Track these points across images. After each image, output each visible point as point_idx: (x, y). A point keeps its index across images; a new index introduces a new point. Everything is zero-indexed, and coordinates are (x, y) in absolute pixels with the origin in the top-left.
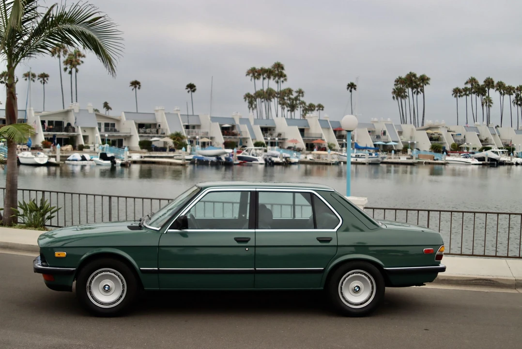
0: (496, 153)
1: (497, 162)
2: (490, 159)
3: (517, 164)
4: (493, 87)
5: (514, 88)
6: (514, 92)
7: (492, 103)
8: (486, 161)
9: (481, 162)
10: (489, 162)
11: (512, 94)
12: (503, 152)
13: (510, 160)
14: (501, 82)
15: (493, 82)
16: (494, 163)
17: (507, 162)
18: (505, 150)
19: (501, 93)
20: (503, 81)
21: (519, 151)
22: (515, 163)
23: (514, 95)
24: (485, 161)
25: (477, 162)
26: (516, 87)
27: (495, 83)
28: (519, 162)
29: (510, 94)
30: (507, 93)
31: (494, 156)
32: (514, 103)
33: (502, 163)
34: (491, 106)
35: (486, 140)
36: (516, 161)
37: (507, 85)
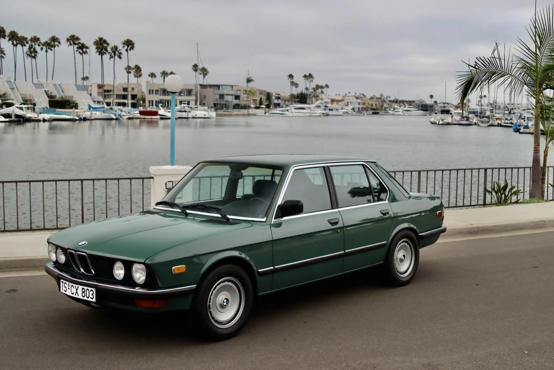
0: (21, 108)
1: (23, 119)
2: (17, 116)
3: (44, 120)
4: (4, 37)
5: (27, 38)
6: (27, 43)
7: (4, 54)
8: (13, 118)
9: (7, 120)
10: (16, 119)
11: (25, 45)
12: (28, 108)
13: (36, 116)
14: (14, 32)
15: (4, 31)
16: (21, 120)
17: (33, 118)
18: (30, 106)
19: (13, 44)
20: (16, 31)
21: (40, 107)
22: (42, 120)
23: (27, 46)
24: (11, 118)
25: (4, 119)
26: (29, 38)
27: (7, 33)
28: (46, 119)
29: (23, 45)
30: (20, 44)
31: (20, 112)
32: (28, 54)
33: (29, 120)
34: (3, 57)
35: (4, 94)
36: (43, 118)
37: (19, 35)
